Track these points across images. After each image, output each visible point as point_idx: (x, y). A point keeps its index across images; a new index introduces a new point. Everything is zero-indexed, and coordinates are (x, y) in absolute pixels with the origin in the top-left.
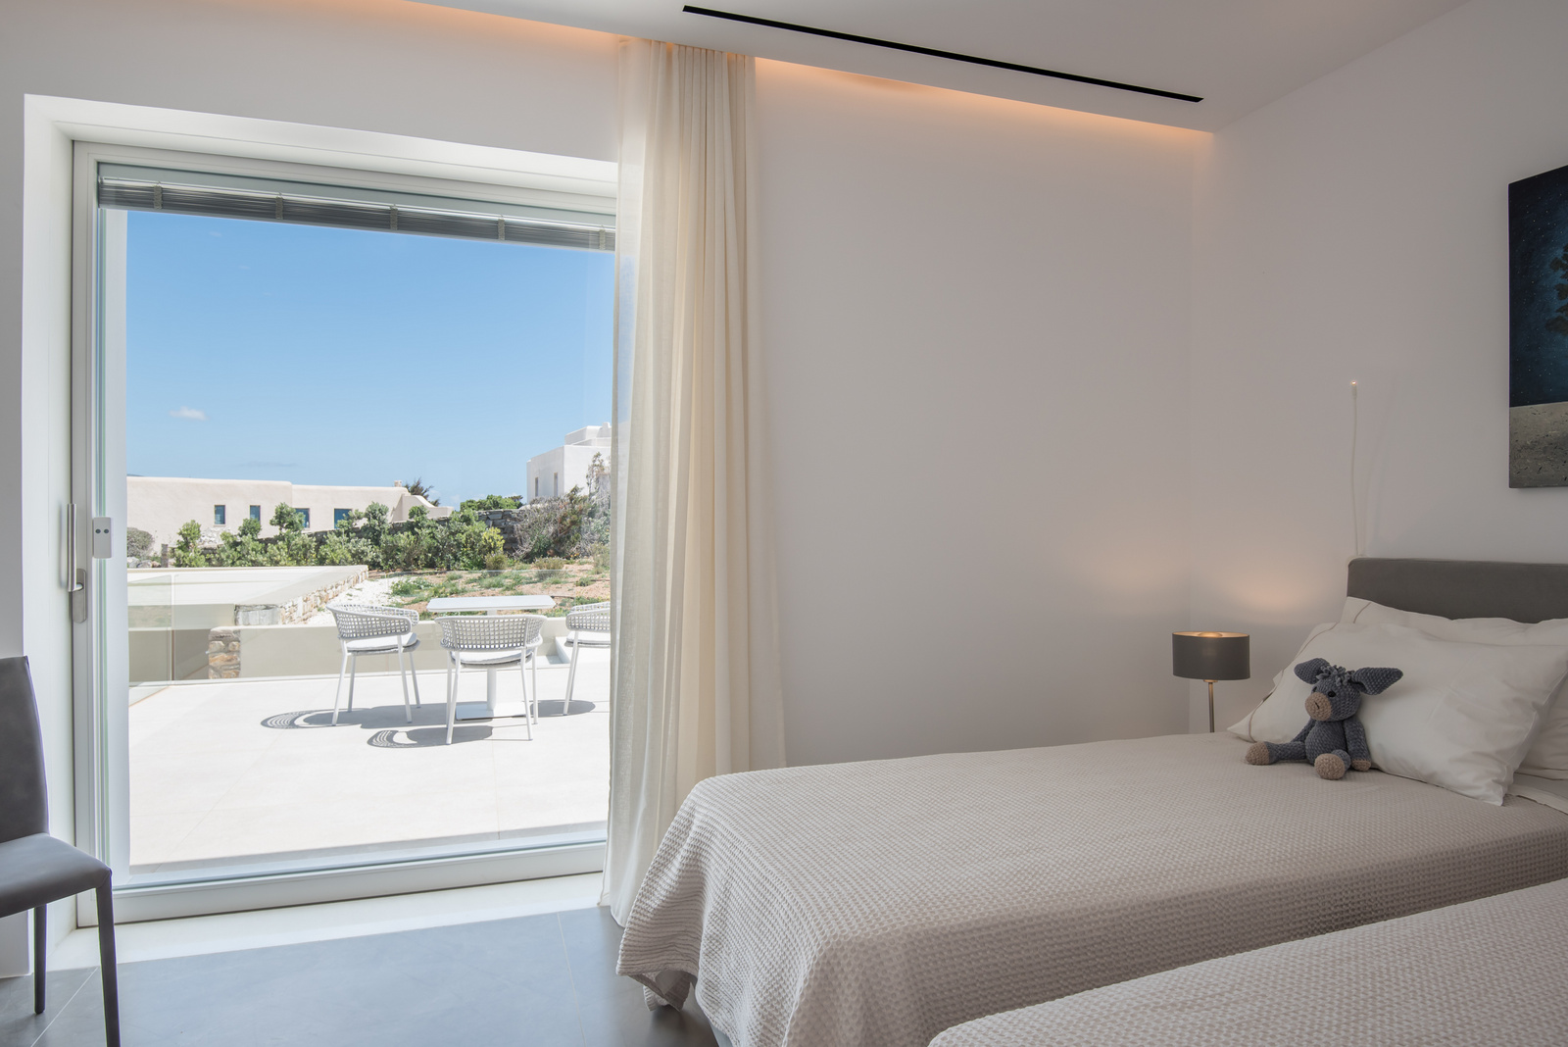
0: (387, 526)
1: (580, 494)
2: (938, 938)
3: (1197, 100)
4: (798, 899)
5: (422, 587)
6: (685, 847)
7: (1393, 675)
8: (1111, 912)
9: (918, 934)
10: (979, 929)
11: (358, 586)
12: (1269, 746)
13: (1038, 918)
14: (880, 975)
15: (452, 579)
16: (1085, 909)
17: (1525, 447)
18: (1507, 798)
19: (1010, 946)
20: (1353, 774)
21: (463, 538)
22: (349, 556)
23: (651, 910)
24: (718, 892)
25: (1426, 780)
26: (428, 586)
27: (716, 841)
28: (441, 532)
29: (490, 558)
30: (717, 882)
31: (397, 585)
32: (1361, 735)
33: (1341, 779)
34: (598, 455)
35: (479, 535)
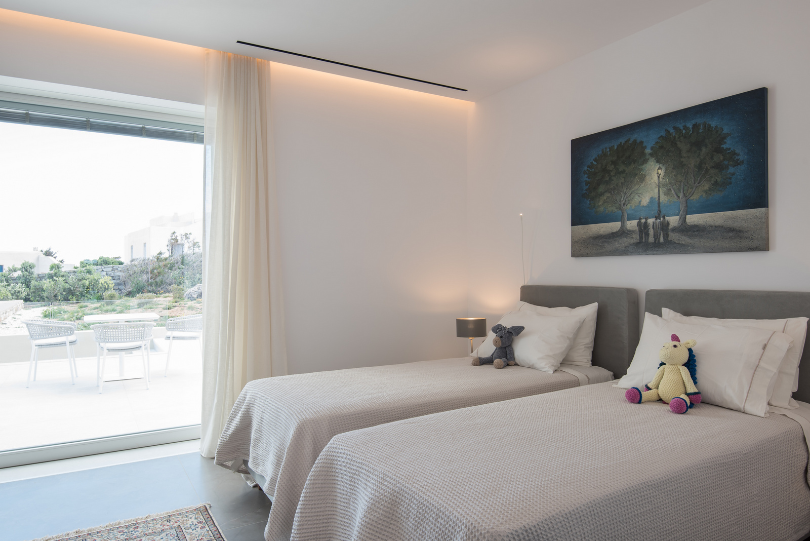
0: (35, 275)
1: (164, 256)
2: (340, 417)
3: (466, 90)
4: (290, 411)
5: (62, 312)
6: (243, 407)
7: (521, 329)
8: (403, 408)
9: (333, 416)
10: (355, 414)
11: (18, 313)
12: (480, 358)
13: (377, 410)
14: (319, 430)
15: (81, 307)
16: (394, 407)
17: (576, 242)
18: (555, 371)
19: (366, 420)
20: (508, 367)
21: (87, 283)
22: (9, 294)
23: (228, 436)
24: (258, 420)
25: (531, 367)
26: (66, 312)
27: (257, 401)
28: (72, 279)
29: (106, 294)
30: (257, 417)
31: (46, 311)
32: (512, 352)
33: (503, 368)
34: (174, 233)
35: (97, 281)
